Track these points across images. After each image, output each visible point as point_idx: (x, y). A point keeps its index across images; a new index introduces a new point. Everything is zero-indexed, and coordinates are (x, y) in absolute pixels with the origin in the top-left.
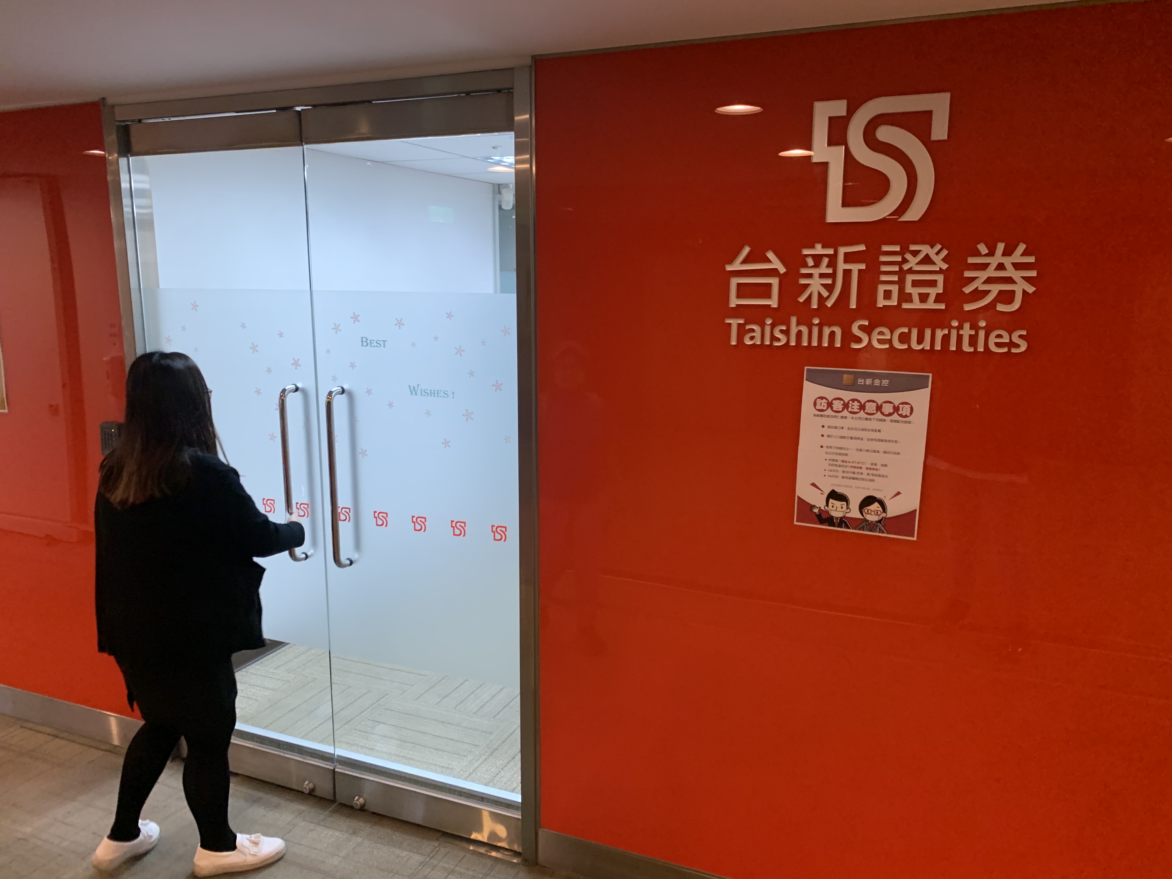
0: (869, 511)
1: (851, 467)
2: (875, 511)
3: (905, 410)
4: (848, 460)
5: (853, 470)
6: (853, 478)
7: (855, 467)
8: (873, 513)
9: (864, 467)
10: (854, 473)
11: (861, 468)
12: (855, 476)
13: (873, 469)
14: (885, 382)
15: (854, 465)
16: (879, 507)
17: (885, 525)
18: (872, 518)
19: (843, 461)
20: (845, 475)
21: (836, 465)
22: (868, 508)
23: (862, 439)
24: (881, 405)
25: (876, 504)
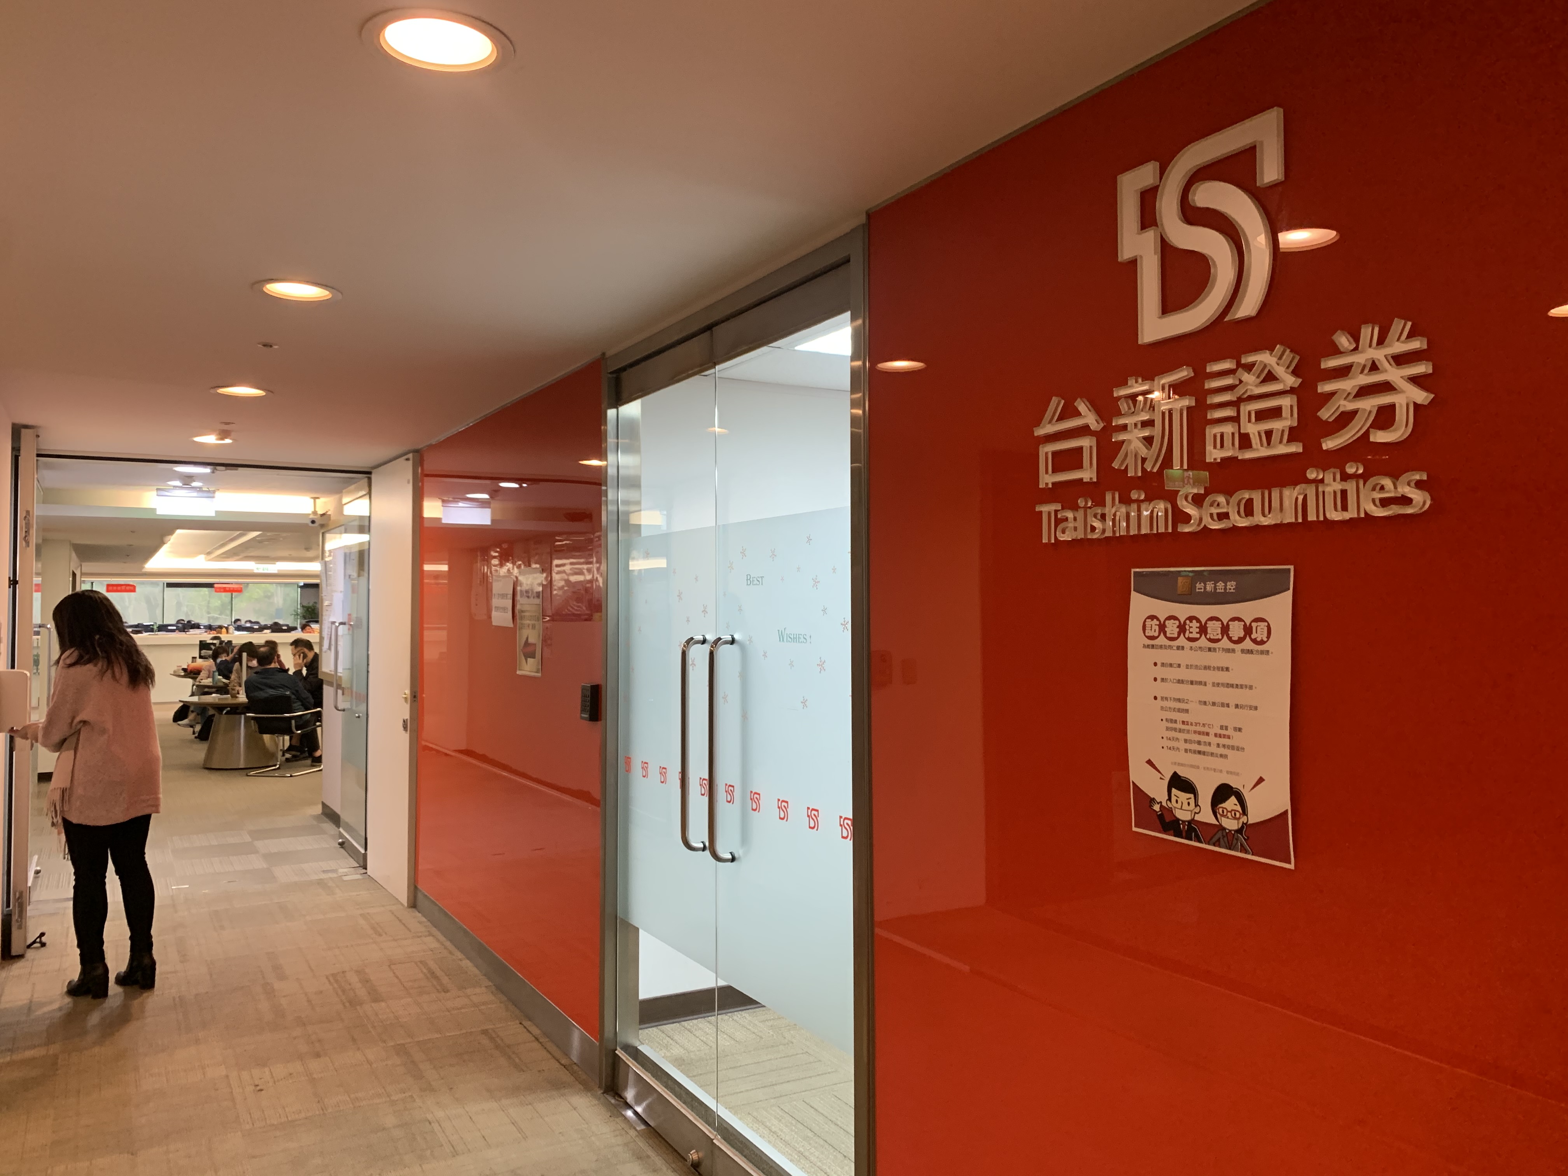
0: (1225, 811)
1: (1195, 732)
2: (1232, 810)
3: (1260, 632)
4: (1190, 721)
5: (1197, 737)
6: (1199, 752)
7: (1200, 733)
8: (1229, 814)
9: (1212, 732)
10: (1199, 743)
11: (1208, 734)
12: (1202, 748)
13: (1224, 736)
14: (1231, 586)
15: (1198, 728)
16: (1236, 805)
17: (1248, 837)
18: (1231, 825)
19: (1183, 722)
20: (1188, 746)
21: (1175, 730)
22: (1223, 805)
23: (1205, 684)
24: (1228, 625)
25: (1233, 800)
